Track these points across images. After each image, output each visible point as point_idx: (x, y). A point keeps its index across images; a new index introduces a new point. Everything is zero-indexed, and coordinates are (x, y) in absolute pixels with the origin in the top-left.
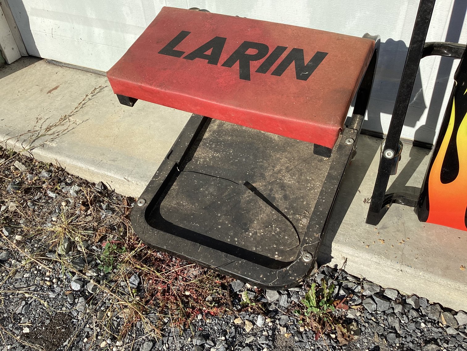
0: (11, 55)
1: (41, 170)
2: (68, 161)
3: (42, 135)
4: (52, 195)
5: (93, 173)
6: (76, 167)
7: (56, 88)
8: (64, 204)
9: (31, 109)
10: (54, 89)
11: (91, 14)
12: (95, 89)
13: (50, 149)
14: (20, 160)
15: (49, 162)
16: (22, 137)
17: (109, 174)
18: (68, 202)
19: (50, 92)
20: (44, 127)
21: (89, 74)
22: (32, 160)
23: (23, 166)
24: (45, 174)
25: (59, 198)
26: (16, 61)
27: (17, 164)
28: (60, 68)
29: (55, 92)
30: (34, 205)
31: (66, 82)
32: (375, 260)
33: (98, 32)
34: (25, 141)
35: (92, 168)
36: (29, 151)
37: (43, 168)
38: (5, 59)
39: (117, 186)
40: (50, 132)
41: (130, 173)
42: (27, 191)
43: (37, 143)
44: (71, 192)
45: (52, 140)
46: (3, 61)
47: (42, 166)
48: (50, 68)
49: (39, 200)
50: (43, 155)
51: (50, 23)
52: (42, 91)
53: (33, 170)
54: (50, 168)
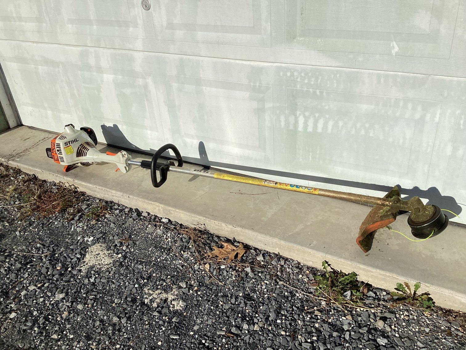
0: (12, 123)
2: (22, 166)
3: (14, 156)
4: (12, 178)
5: (31, 170)
6: (24, 168)
7: (29, 138)
8: (16, 182)
9: (14, 147)
11: (46, 105)
12: (45, 138)
13: (16, 161)
14: (3, 166)
15: (15, 167)
16: (5, 157)
17: (36, 170)
18: (18, 181)
19: (25, 140)
20: (16, 153)
21: (46, 133)
22: (8, 166)
23: (4, 169)
24: (11, 171)
25: (15, 180)
26: (15, 127)
28: (34, 130)
29: (27, 140)
30: (4, 182)
31: (34, 136)
32: (121, 194)
33: (49, 112)
35: (30, 168)
37: (12, 169)
39: (39, 175)
40: (18, 155)
41: (45, 169)
43: (11, 159)
44: (21, 177)
45: (18, 158)
46: (8, 127)
47: (12, 168)
48: (30, 130)
49: (6, 180)
50: (13, 164)
51: (30, 109)
52: (21, 139)
53: (7, 170)
54: (14, 169)
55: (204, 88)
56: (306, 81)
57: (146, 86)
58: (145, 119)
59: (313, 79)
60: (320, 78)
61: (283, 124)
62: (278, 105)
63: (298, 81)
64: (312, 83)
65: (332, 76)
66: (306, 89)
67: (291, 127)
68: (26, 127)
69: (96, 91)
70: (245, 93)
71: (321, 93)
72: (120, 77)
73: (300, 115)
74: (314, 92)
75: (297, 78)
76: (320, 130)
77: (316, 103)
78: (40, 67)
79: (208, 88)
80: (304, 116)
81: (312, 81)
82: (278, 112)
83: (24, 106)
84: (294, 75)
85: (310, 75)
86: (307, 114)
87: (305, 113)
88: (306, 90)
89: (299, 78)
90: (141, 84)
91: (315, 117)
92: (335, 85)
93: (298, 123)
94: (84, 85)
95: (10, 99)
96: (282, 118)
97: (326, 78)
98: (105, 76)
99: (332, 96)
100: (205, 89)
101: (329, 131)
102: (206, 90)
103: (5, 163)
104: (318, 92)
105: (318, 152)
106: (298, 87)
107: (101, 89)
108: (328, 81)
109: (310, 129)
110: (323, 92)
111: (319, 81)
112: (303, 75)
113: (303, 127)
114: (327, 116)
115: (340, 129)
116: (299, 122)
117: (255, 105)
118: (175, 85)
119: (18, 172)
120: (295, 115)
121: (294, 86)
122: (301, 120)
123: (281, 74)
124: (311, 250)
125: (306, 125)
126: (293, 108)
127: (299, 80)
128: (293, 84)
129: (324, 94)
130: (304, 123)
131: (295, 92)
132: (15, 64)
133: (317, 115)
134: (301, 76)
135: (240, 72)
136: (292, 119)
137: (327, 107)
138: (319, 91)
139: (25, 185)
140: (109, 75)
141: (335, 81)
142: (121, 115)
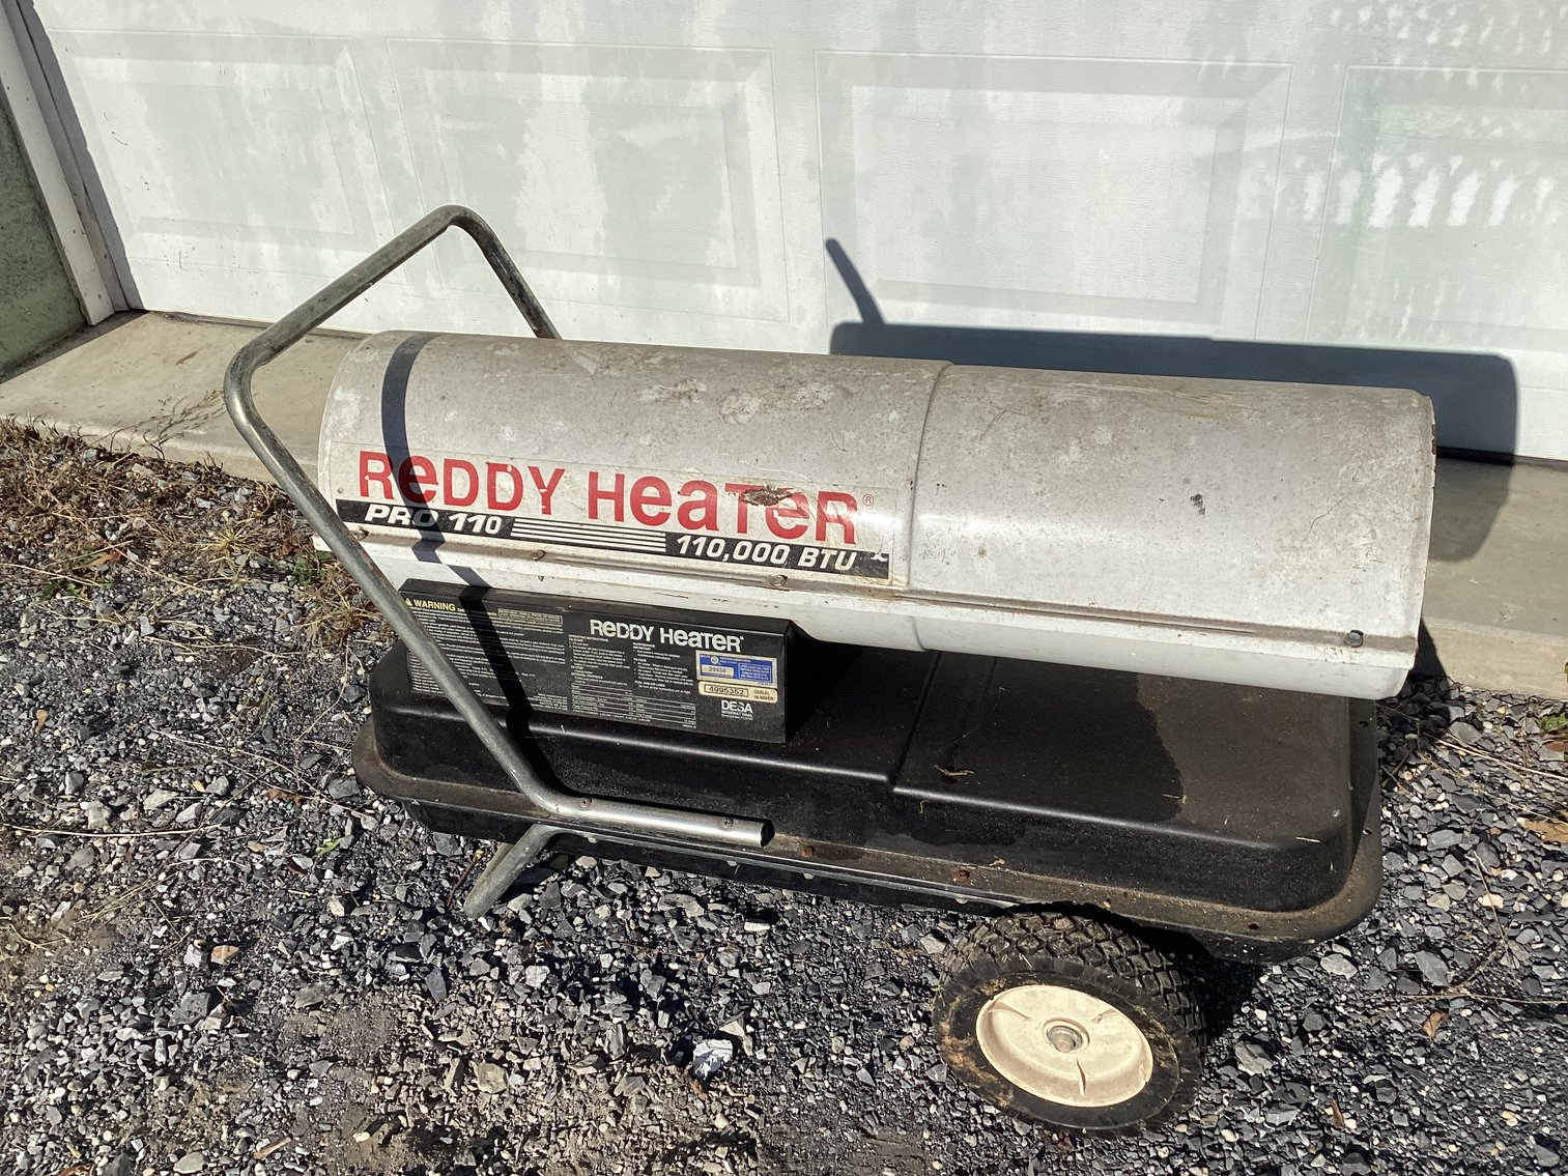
0: (96, 306)
1: (180, 472)
2: (229, 451)
3: (176, 423)
4: (204, 504)
7: (191, 356)
8: (225, 514)
9: (149, 389)
10: (187, 358)
11: (256, 220)
13: (196, 439)
14: (142, 462)
15: (193, 460)
16: (144, 427)
18: (232, 513)
19: (181, 362)
20: (179, 410)
22: (161, 462)
23: (149, 470)
24: (188, 476)
25: (217, 507)
26: (106, 320)
27: (136, 468)
28: (194, 326)
29: (190, 361)
31: (209, 346)
33: (269, 250)
34: (148, 431)
36: (156, 445)
37: (184, 470)
38: (84, 317)
40: (190, 417)
42: (162, 501)
43: (170, 432)
44: (237, 498)
45: (197, 426)
46: (84, 320)
47: (182, 467)
48: (174, 326)
49: (182, 512)
50: (182, 450)
51: (176, 242)
52: (165, 361)
53: (167, 475)
54: (196, 469)
55: (990, 94)
56: (1432, 39)
57: (731, 111)
58: (713, 242)
59: (1462, 29)
60: (1491, 22)
61: (1312, 205)
62: (1302, 134)
63: (1400, 41)
64: (1456, 43)
65: (1541, 13)
66: (1425, 69)
67: (1344, 216)
68: (158, 319)
69: (501, 149)
70: (1166, 99)
71: (1485, 79)
72: (616, 80)
73: (1385, 166)
74: (1459, 78)
75: (1398, 29)
76: (1458, 217)
77: (1459, 118)
78: (241, 68)
79: (1007, 96)
80: (1405, 170)
81: (1456, 35)
82: (1298, 163)
83: (146, 234)
84: (1386, 19)
85: (1452, 13)
86: (1416, 161)
87: (1409, 159)
88: (1429, 73)
89: (1406, 29)
90: (709, 102)
91: (1448, 167)
92: (1547, 46)
93: (1373, 199)
94: (449, 126)
95: (85, 211)
96: (1314, 185)
97: (1514, 23)
98: (548, 82)
99: (1523, 89)
100: (995, 98)
101: (1496, 218)
102: (998, 101)
103: (143, 453)
104: (1472, 79)
105: (1438, 301)
106: (1397, 61)
107: (527, 138)
108: (1520, 34)
109: (1421, 216)
110: (1492, 76)
111: (1485, 34)
112: (1422, 14)
113: (1395, 211)
114: (1496, 164)
115: (1539, 204)
116: (1377, 195)
117: (1205, 142)
118: (861, 95)
119: (214, 478)
120: (1365, 169)
121: (1380, 60)
122: (1389, 187)
123: (1335, 15)
124: (1516, 633)
125: (1406, 202)
126: (1362, 143)
127: (1403, 35)
128: (1375, 52)
129: (1498, 82)
130: (1398, 196)
131: (1378, 82)
132: (123, 63)
133: (1456, 162)
134: (1417, 21)
135: (1160, 21)
136: (1350, 187)
137: (1498, 132)
138: (1479, 75)
139: (271, 521)
140: (565, 78)
141: (1548, 33)
142: (603, 233)
